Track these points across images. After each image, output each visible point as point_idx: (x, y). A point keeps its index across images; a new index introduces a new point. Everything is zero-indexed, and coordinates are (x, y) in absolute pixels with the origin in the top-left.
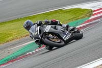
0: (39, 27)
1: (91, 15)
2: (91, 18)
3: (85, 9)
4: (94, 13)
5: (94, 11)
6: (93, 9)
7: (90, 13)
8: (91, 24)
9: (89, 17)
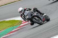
6: (22, 20)
9: (20, 25)
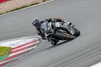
0: (51, 23)
1: (11, 53)
2: (10, 56)
3: (4, 47)
4: (13, 50)
5: (13, 49)
6: (12, 47)
7: (9, 50)
8: (9, 62)
